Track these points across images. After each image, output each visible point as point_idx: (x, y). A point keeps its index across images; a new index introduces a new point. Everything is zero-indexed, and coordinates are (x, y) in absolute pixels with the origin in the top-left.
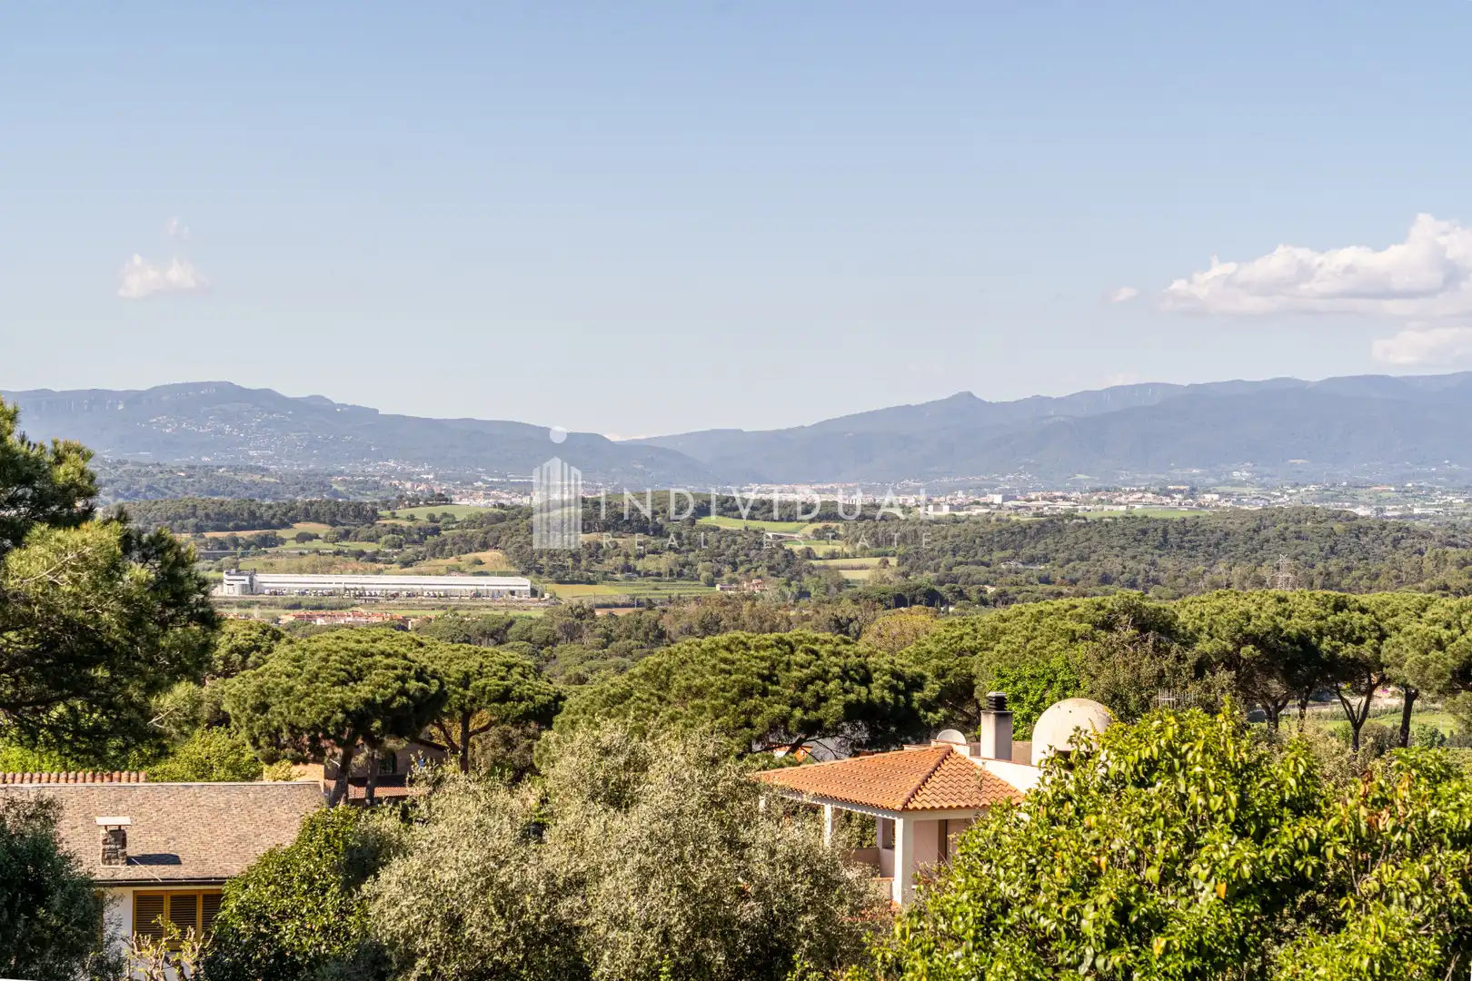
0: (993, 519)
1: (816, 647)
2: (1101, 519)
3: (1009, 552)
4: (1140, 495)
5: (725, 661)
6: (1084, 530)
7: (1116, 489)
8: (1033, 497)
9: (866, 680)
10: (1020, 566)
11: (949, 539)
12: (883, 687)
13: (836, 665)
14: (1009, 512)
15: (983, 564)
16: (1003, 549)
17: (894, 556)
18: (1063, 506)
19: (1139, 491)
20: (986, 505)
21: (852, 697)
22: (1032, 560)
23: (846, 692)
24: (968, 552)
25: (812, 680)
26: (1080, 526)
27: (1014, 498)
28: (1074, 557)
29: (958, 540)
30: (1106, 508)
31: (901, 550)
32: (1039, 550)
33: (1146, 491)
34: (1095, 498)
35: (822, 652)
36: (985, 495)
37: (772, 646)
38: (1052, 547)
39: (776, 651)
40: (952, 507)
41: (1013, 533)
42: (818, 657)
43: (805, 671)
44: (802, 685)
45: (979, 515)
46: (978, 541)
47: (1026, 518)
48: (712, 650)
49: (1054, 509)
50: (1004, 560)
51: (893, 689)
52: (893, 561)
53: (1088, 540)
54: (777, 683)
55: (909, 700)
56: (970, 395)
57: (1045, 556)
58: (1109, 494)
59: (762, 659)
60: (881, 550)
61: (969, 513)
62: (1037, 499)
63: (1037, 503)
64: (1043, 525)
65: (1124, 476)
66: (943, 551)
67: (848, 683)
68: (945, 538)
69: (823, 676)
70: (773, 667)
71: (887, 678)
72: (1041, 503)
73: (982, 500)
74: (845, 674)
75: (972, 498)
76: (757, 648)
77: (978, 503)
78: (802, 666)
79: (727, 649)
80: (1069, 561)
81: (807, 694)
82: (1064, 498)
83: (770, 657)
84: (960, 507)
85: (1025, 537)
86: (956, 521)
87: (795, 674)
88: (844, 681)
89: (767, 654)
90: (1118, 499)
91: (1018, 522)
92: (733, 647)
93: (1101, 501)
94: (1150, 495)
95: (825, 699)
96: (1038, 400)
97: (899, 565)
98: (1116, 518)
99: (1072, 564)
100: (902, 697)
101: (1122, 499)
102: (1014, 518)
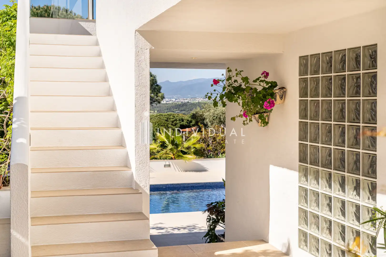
0: (174, 103)
1: (174, 115)
2: (194, 103)
3: (177, 109)
4: (200, 99)
5: (159, 118)
6: (191, 105)
7: (196, 98)
8: (181, 99)
9: (183, 121)
10: (180, 112)
11: (166, 107)
12: (186, 122)
13: (178, 118)
14: (176, 102)
15: (173, 111)
16: (176, 109)
17: (156, 110)
18: (186, 101)
19: (200, 98)
20: (172, 101)
21: (181, 124)
22: (182, 111)
23: (180, 123)
24: (170, 109)
25: (174, 121)
26: (190, 104)
27: (177, 100)
28: (189, 110)
29: (168, 107)
30: (194, 101)
31: (157, 109)
32: (183, 109)
33: (201, 98)
34: (192, 99)
35: (175, 116)
36: (171, 99)
37: (167, 115)
38: (185, 108)
39: (167, 116)
40: (166, 101)
41: (178, 106)
42: (175, 117)
43: (173, 119)
44: (173, 122)
45: (171, 103)
46: (171, 107)
47: (180, 103)
48: (156, 116)
49: (185, 102)
50: (176, 111)
51: (188, 123)
52: (156, 111)
53: (192, 107)
54: (168, 121)
55: (190, 125)
56: (168, 81)
57: (184, 110)
58: (195, 99)
59: (166, 117)
60: (154, 109)
61: (169, 102)
62: (181, 100)
63: (182, 101)
64: (183, 104)
65: (197, 95)
66: (165, 109)
67: (180, 121)
68: (165, 107)
69: (176, 120)
70: (167, 119)
71: (186, 121)
72: (182, 100)
73: (171, 100)
74: (179, 120)
75: (169, 100)
76: (164, 116)
77: (171, 101)
78: (172, 119)
79: (159, 116)
80: (188, 111)
81: (174, 123)
82: (186, 100)
83: (167, 117)
84: (168, 101)
85: (180, 107)
86: (167, 104)
87: (171, 120)
88: (179, 121)
89: (166, 116)
90: (196, 100)
91: (178, 104)
92: (160, 116)
93: (193, 100)
94: (202, 99)
95: (177, 124)
96: (181, 82)
97: (157, 112)
98: (196, 103)
99: (189, 111)
100: (189, 124)
101: (197, 99)
102: (178, 103)
